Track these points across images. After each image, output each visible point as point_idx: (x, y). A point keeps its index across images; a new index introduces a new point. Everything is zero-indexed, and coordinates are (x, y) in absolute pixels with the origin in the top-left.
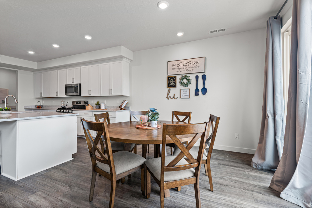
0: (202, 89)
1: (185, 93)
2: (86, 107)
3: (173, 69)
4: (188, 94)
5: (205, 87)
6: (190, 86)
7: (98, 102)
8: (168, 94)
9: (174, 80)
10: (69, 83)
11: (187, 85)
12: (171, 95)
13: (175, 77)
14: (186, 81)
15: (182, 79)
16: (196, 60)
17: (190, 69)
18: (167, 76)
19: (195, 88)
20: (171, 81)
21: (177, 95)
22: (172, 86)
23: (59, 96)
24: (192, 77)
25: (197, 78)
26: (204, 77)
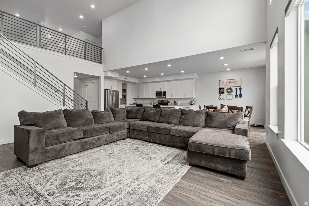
0: (239, 95)
1: (230, 96)
2: (169, 104)
3: (223, 84)
4: (231, 97)
5: (241, 94)
6: (232, 93)
7: (175, 101)
8: (219, 97)
9: (223, 90)
10: (158, 90)
11: (231, 92)
12: (221, 97)
13: (224, 88)
14: (230, 90)
15: (228, 89)
16: (236, 80)
17: (233, 84)
18: (218, 88)
19: (235, 94)
20: (221, 91)
21: (225, 98)
22: (222, 93)
23: (151, 97)
24: (234, 89)
25: (236, 89)
26: (240, 89)
